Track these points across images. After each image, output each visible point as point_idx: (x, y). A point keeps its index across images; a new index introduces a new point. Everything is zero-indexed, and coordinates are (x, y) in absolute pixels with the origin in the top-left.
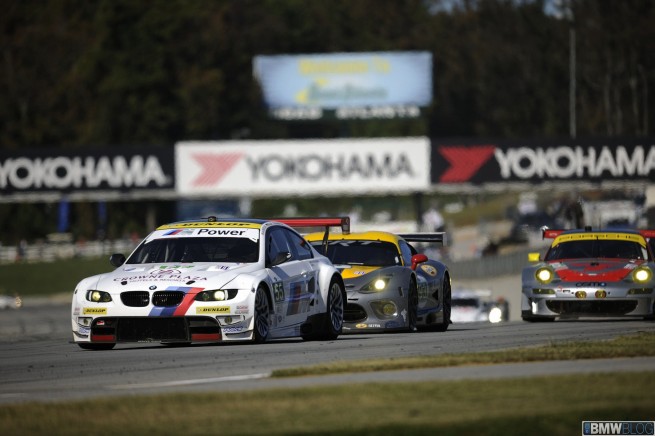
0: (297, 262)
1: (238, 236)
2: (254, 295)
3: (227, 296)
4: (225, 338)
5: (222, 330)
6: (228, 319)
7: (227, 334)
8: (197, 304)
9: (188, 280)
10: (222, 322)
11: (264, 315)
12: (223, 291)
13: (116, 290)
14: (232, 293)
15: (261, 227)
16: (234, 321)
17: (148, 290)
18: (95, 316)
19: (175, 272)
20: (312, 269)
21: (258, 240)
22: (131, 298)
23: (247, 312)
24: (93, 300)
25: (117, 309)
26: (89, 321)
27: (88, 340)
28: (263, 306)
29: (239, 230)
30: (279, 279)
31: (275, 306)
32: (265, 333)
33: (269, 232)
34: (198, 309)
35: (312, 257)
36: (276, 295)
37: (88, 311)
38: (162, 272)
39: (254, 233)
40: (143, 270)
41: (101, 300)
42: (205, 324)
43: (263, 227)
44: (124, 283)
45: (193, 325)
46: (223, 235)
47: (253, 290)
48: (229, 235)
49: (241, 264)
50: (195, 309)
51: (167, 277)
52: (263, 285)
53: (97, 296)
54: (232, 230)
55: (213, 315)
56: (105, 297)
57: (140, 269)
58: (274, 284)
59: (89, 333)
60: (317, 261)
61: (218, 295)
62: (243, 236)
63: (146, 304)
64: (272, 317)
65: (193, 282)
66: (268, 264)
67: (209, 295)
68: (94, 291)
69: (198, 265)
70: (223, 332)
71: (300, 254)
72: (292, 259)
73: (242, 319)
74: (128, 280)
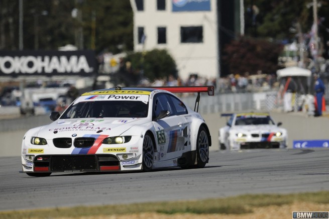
0: (176, 116)
1: (135, 100)
2: (142, 140)
3: (124, 141)
4: (123, 169)
5: (121, 163)
6: (125, 156)
7: (124, 166)
8: (104, 146)
9: (98, 130)
10: (121, 158)
11: (150, 153)
12: (121, 137)
13: (50, 137)
14: (128, 139)
15: (151, 93)
16: (129, 157)
17: (71, 137)
18: (36, 154)
19: (90, 124)
20: (186, 121)
21: (148, 103)
22: (60, 142)
23: (137, 151)
24: (35, 144)
25: (51, 149)
26: (33, 157)
27: (32, 170)
28: (149, 147)
29: (136, 96)
30: (162, 128)
31: (158, 146)
32: (151, 165)
33: (156, 97)
34: (105, 150)
35: (187, 113)
36: (159, 139)
37: (32, 151)
38: (81, 124)
39: (145, 97)
40: (69, 123)
41: (40, 144)
42: (109, 159)
43: (152, 94)
44: (56, 132)
45: (101, 160)
46: (124, 99)
47: (142, 136)
48: (129, 99)
49: (136, 119)
50: (102, 149)
51: (84, 127)
52: (149, 133)
53: (38, 141)
54: (130, 96)
55: (115, 153)
56: (43, 142)
57: (67, 122)
58: (157, 132)
59: (32, 165)
60: (190, 116)
61: (118, 140)
62: (138, 100)
63: (69, 146)
64: (156, 154)
65: (101, 131)
66: (154, 118)
67: (113, 140)
68: (35, 138)
69: (106, 120)
70: (122, 164)
71: (178, 111)
72: (170, 115)
73: (134, 156)
74: (58, 130)
